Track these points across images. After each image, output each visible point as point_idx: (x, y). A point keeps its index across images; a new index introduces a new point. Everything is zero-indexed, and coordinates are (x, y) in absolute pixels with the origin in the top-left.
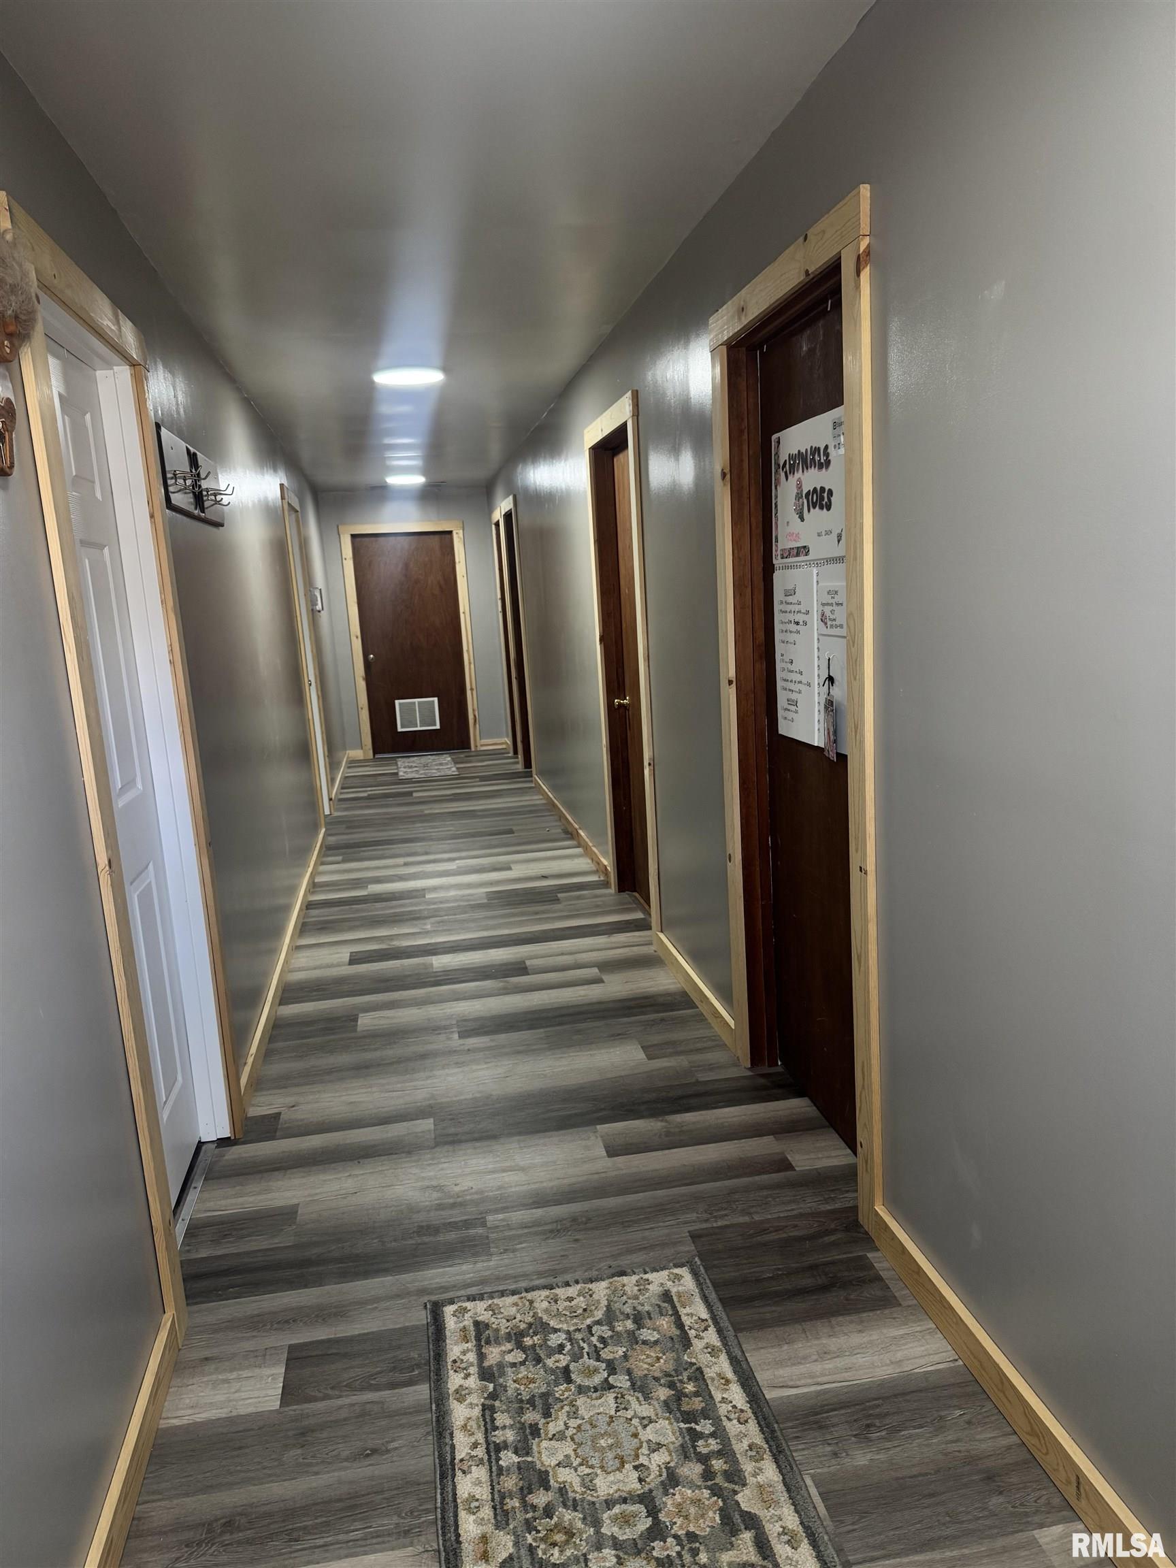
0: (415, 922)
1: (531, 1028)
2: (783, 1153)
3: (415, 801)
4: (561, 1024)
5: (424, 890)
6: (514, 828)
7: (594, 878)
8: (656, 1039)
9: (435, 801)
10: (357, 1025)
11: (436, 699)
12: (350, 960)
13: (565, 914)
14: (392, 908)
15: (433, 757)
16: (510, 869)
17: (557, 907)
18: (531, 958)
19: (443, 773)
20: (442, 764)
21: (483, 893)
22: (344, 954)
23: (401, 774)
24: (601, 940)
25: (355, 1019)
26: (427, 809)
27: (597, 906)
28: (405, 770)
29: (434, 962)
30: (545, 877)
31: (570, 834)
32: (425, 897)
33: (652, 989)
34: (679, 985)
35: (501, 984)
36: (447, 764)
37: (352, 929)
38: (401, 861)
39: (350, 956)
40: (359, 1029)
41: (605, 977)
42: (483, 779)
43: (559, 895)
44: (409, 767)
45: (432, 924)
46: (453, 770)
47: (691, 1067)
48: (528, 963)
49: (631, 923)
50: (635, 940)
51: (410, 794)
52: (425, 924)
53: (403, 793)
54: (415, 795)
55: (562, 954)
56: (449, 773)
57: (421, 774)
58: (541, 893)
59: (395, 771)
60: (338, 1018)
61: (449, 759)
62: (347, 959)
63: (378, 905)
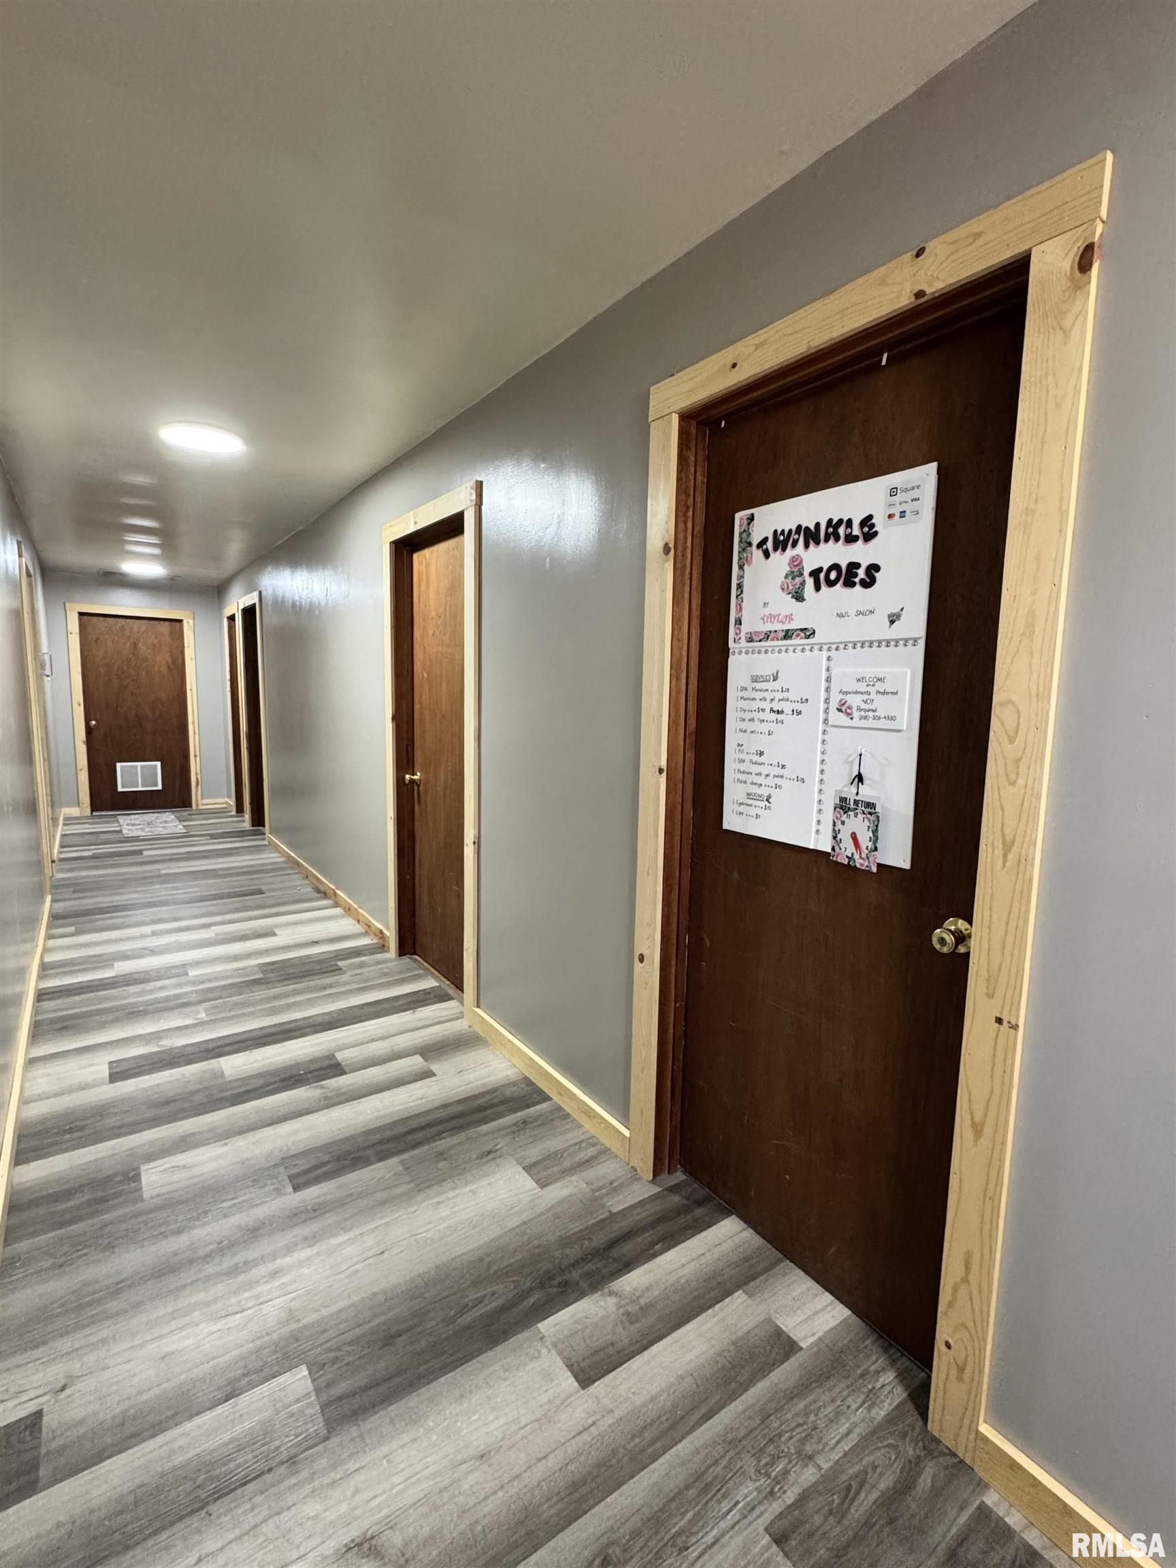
0: (185, 1010)
1: (382, 1157)
2: (769, 1321)
3: (147, 859)
4: (415, 1146)
5: (185, 965)
6: (264, 888)
7: (366, 941)
8: (534, 1153)
9: (171, 860)
10: (140, 1189)
11: (159, 764)
12: (111, 1075)
13: (355, 986)
14: (151, 991)
15: (155, 815)
16: (274, 934)
17: (345, 978)
18: (341, 1048)
19: (170, 831)
20: (166, 822)
21: (255, 966)
22: (98, 1066)
23: (125, 831)
24: (407, 1018)
25: (137, 1178)
26: (165, 869)
27: (386, 974)
28: (130, 827)
29: (224, 1067)
30: (315, 943)
31: (323, 893)
32: (187, 974)
33: (491, 1078)
34: (516, 1070)
35: (318, 1092)
36: (171, 822)
37: (103, 1025)
38: (147, 929)
39: (110, 1068)
40: (146, 1195)
41: (434, 1067)
42: (213, 836)
43: (341, 964)
44: (132, 824)
45: (206, 1010)
46: (180, 828)
47: (594, 1191)
48: (340, 1056)
49: (430, 993)
50: (445, 1013)
51: (140, 852)
52: (198, 1012)
53: (131, 851)
54: (145, 853)
55: (373, 1040)
56: (177, 831)
57: (146, 832)
58: (319, 962)
59: (118, 829)
60: (109, 1178)
61: (172, 817)
62: (107, 1073)
63: (132, 989)
